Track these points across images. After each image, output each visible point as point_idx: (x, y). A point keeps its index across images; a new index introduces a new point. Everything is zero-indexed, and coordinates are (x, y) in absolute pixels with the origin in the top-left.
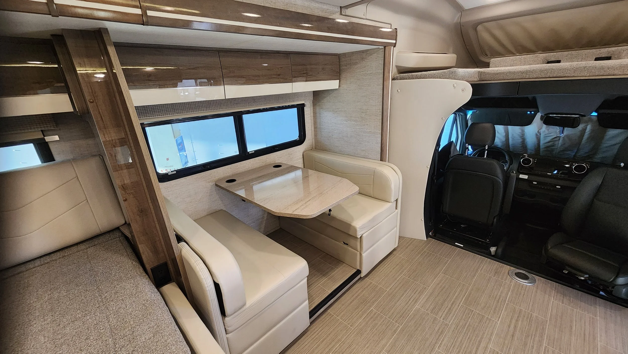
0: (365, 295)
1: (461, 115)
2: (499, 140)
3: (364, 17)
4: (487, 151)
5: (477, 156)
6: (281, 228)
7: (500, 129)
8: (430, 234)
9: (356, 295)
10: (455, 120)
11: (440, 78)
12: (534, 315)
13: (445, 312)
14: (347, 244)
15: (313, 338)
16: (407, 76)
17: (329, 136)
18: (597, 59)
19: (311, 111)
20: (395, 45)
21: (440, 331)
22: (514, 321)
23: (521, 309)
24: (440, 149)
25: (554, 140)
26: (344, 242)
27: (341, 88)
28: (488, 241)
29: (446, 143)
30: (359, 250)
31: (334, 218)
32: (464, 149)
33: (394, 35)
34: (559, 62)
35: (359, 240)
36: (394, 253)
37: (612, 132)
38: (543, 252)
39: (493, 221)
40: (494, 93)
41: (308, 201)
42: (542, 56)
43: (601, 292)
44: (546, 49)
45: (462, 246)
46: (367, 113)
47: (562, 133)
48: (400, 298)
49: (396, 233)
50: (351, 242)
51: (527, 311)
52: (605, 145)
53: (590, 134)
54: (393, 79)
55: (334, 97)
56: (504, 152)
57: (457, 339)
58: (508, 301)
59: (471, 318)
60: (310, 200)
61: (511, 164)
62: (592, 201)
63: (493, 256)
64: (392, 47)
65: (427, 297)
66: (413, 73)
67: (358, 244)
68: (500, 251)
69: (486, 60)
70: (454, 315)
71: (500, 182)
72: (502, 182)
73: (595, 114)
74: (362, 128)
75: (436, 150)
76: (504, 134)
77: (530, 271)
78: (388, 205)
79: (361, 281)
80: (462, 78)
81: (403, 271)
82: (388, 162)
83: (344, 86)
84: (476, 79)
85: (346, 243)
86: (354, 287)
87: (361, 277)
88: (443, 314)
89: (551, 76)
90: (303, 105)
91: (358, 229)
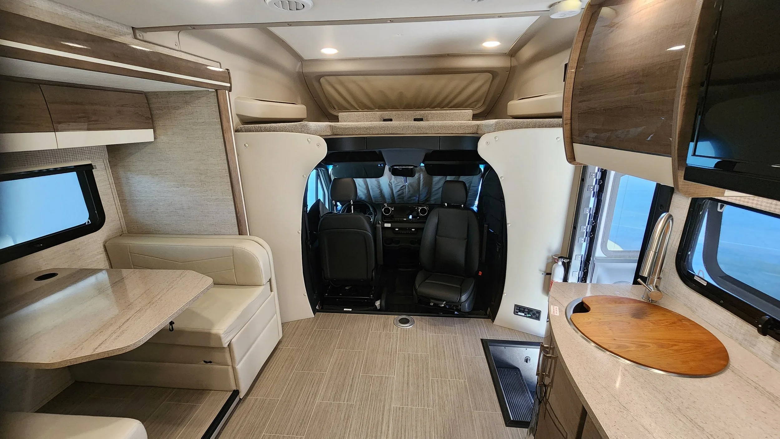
0: (251, 421)
1: (323, 170)
2: (361, 192)
3: (177, 48)
4: (352, 206)
5: (346, 212)
6: (76, 381)
7: (359, 182)
8: (317, 307)
9: (238, 428)
10: (318, 176)
11: (292, 132)
12: (419, 354)
13: (348, 392)
14: (210, 362)
16: (254, 128)
17: (152, 211)
18: (415, 120)
19: (109, 176)
20: (230, 89)
21: (346, 417)
22: (406, 369)
23: (409, 354)
24: (308, 209)
25: (402, 188)
26: (205, 361)
27: (158, 140)
28: (372, 297)
29: (314, 201)
30: (230, 363)
31: (181, 332)
32: (333, 206)
33: (226, 76)
34: (391, 120)
35: (227, 350)
36: (280, 347)
37: (436, 179)
38: (414, 292)
39: (372, 275)
40: (348, 148)
41: (126, 322)
42: (379, 113)
43: (455, 312)
44: (381, 108)
45: (351, 310)
46: (208, 175)
47: (407, 182)
48: (296, 401)
49: (277, 320)
50: (216, 357)
51: (413, 353)
52: (434, 189)
53: (423, 181)
54: (236, 131)
55: (149, 153)
56: (368, 204)
57: (364, 416)
58: (398, 351)
59: (372, 385)
60: (128, 320)
61: (375, 216)
62: (436, 239)
63: (379, 310)
64: (227, 91)
65: (326, 385)
66: (261, 125)
67: (228, 355)
68: (383, 304)
69: (335, 114)
70: (356, 390)
71: (370, 235)
72: (371, 234)
73: (422, 165)
74: (205, 195)
75: (304, 211)
76: (365, 187)
77: (409, 314)
78: (259, 290)
79: (242, 403)
80: (315, 133)
81: (294, 366)
82: (250, 235)
83: (163, 138)
84: (328, 133)
85: (208, 360)
86: (233, 418)
87: (240, 399)
88: (345, 396)
89: (388, 132)
90: (89, 168)
91: (222, 336)
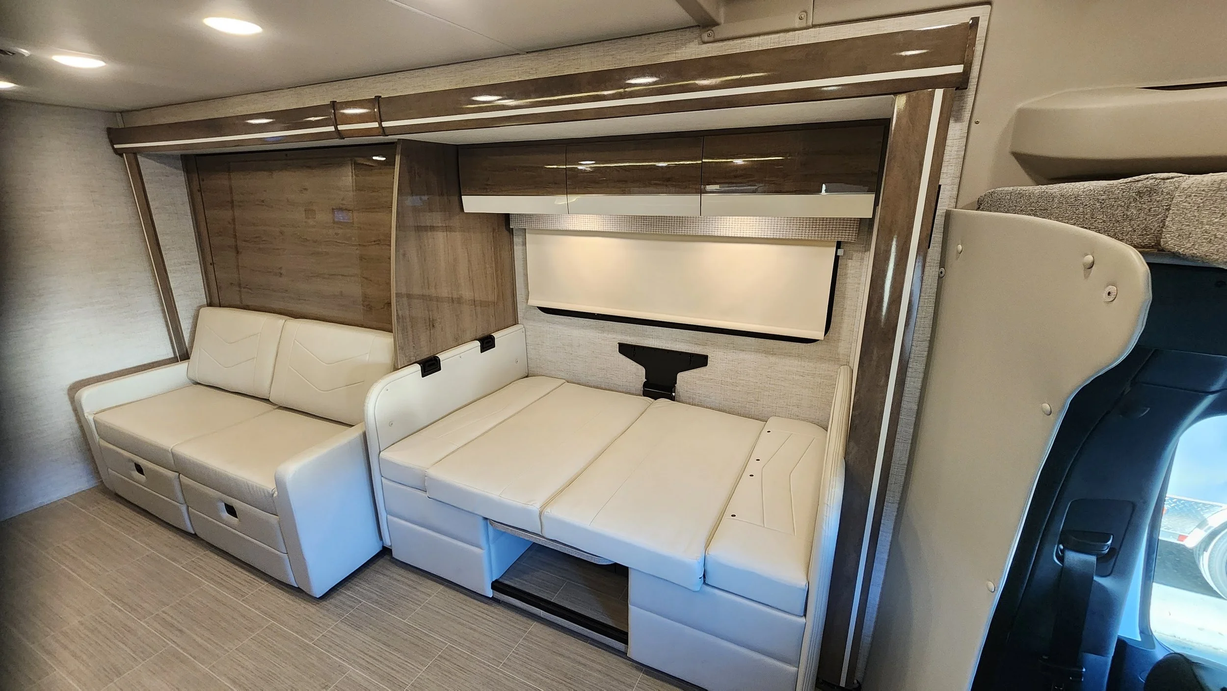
64: (941, 91)
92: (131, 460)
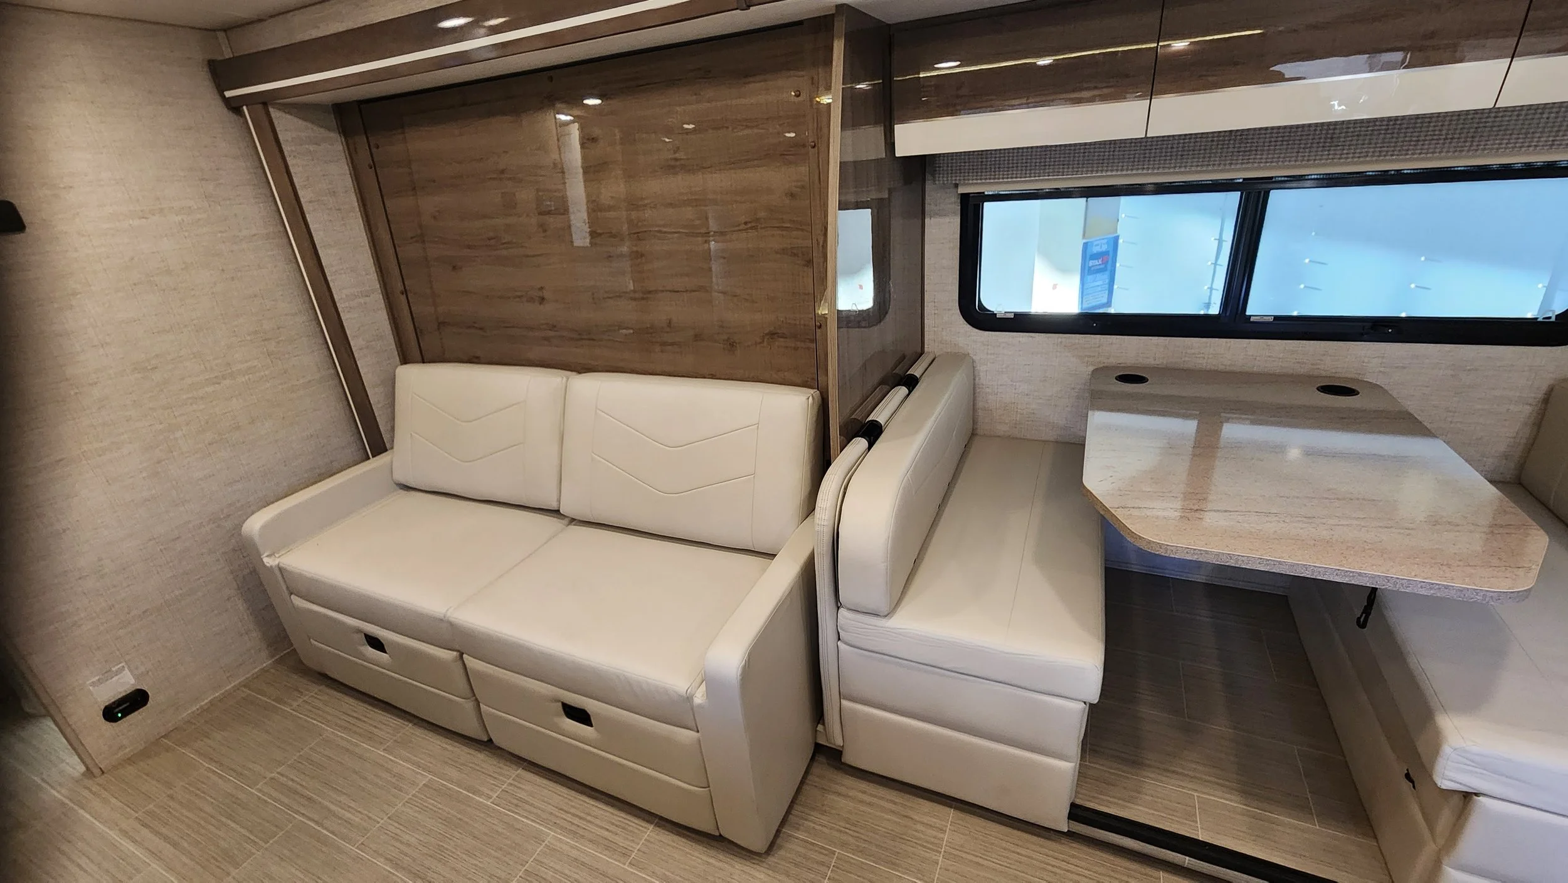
14: (1414, 786)
15: (1048, 864)
67: (1448, 814)
85: (1413, 777)
92: (359, 631)
